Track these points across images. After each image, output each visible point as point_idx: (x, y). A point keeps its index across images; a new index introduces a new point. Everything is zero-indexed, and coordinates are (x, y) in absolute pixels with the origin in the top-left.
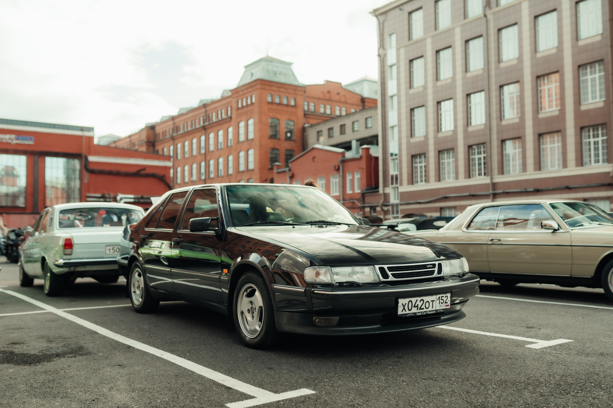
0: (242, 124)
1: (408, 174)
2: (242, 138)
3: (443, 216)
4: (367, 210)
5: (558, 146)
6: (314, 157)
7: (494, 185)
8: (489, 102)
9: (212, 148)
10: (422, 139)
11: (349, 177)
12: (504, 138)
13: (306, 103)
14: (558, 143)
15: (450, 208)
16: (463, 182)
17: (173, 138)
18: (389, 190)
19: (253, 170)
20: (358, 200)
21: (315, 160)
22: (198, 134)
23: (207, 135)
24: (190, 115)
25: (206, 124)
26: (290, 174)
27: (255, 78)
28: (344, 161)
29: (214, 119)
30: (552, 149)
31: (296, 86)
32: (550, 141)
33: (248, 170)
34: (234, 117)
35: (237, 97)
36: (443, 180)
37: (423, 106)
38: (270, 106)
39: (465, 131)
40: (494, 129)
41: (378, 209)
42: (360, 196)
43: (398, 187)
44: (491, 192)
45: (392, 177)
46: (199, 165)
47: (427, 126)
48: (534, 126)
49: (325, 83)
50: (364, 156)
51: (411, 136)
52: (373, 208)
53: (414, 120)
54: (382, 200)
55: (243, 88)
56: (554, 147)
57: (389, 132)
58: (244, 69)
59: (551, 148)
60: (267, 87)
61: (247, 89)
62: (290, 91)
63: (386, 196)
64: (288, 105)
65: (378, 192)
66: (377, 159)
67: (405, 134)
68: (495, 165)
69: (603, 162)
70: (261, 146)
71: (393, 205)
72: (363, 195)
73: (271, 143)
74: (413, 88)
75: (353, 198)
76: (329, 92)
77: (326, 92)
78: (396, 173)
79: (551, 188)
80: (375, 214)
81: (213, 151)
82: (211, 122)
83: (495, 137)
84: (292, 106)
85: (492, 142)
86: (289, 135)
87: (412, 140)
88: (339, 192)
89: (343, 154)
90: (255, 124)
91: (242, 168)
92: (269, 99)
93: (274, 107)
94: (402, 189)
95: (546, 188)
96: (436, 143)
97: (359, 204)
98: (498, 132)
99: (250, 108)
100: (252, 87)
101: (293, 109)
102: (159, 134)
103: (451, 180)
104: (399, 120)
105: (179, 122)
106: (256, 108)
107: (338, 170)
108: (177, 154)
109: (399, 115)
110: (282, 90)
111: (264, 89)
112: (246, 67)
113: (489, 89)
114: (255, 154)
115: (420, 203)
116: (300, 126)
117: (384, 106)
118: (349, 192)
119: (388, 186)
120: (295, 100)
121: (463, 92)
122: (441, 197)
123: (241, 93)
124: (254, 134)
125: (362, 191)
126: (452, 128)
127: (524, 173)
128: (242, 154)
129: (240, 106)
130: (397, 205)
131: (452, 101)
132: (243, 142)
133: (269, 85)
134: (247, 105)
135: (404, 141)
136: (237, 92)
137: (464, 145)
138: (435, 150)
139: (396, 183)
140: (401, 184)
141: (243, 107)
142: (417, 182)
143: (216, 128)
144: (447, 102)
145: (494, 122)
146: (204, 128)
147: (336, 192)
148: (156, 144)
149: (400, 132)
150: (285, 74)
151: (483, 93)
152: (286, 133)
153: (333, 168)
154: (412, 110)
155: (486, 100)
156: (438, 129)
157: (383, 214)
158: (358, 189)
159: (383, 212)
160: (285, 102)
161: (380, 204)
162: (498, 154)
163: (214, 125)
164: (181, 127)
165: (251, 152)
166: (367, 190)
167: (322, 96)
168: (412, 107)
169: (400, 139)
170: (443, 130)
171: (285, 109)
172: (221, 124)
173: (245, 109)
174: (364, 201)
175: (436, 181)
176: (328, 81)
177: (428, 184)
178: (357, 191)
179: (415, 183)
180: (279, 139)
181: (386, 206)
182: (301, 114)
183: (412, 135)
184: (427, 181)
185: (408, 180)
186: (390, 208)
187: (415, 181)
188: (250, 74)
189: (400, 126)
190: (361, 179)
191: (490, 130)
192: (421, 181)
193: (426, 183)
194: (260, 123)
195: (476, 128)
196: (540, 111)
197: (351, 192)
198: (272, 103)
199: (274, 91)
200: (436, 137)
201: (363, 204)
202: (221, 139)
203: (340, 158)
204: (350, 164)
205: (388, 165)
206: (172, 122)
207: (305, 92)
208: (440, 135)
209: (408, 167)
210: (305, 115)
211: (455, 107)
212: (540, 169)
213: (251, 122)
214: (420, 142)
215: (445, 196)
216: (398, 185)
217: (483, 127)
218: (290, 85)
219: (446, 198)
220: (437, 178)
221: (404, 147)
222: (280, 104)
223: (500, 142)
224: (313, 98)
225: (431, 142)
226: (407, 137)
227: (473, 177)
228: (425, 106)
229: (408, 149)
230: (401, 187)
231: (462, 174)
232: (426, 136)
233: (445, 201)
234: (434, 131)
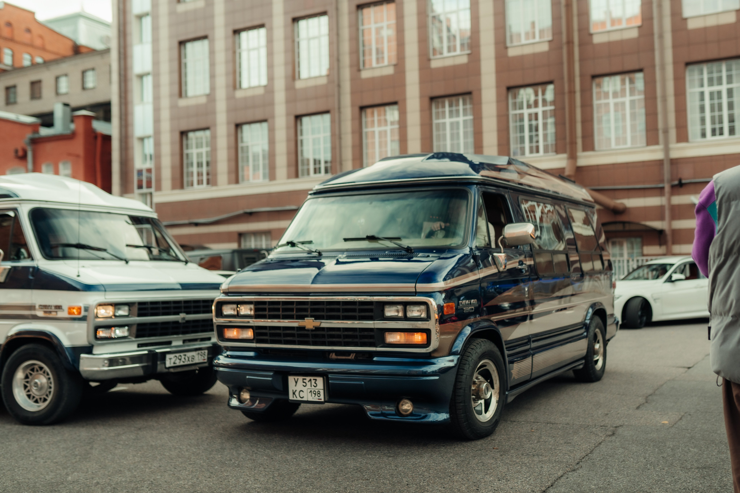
1: (173, 168)
3: (243, 247)
5: (465, 122)
8: (338, 34)
10: (203, 100)
12: (365, 103)
14: (465, 114)
15: (257, 234)
16: (287, 185)
28: (37, 141)
30: (455, 126)
32: (451, 112)
36: (243, 180)
37: (205, 37)
39: (290, 88)
40: (347, 87)
43: (151, 194)
45: (140, 172)
47: (212, 76)
48: (422, 81)
50: (81, 131)
51: (180, 95)
53: (185, 64)
56: (458, 123)
57: (134, 85)
59: (452, 124)
66: (107, 139)
67: (165, 90)
68: (348, 153)
69: (546, 151)
74: (185, 1)
76: (9, 25)
78: (149, 165)
83: (347, 100)
85: (342, 109)
87: (182, 103)
89: (34, 127)
94: (159, 198)
96: (232, 110)
98: (353, 93)
103: (260, 180)
104: (156, 63)
107: (23, 157)
109: (156, 52)
113: (337, 9)
115: (197, 225)
117: (123, 34)
119: (131, 191)
121: (286, 13)
122: (241, 212)
126: (264, 81)
131: (262, 32)
135: (165, 103)
137: (287, 114)
138: (228, 123)
139: (149, 186)
140: (159, 188)
142: (192, 185)
144: (253, 34)
145: (346, 74)
149: (156, 86)
151: (324, 20)
153: (13, 154)
154: (182, 44)
155: (330, 30)
156: (234, 83)
162: (353, 132)
168: (183, 38)
169: (157, 98)
170: (245, 84)
175: (230, 183)
177: (214, 188)
179: (188, 185)
183: (181, 93)
184: (211, 181)
185: (173, 179)
187: (188, 182)
189: (156, 74)
191: (339, 86)
192: (200, 182)
193: (209, 185)
195: (312, 83)
196: (432, 56)
200: (230, 98)
203: (31, 135)
204: (50, 148)
205: (133, 148)
208: (239, 94)
209: (172, 155)
211: (270, 41)
214: (197, 106)
215: (248, 210)
216: (152, 190)
217: (324, 81)
219: (251, 214)
220: (233, 176)
221: (165, 114)
223: (357, 110)
225: (221, 106)
226: (171, 96)
227: (303, 175)
228: (210, 37)
229: (173, 118)
230: (158, 193)
231: (282, 169)
232: (211, 97)
233: (247, 221)
234: (227, 86)
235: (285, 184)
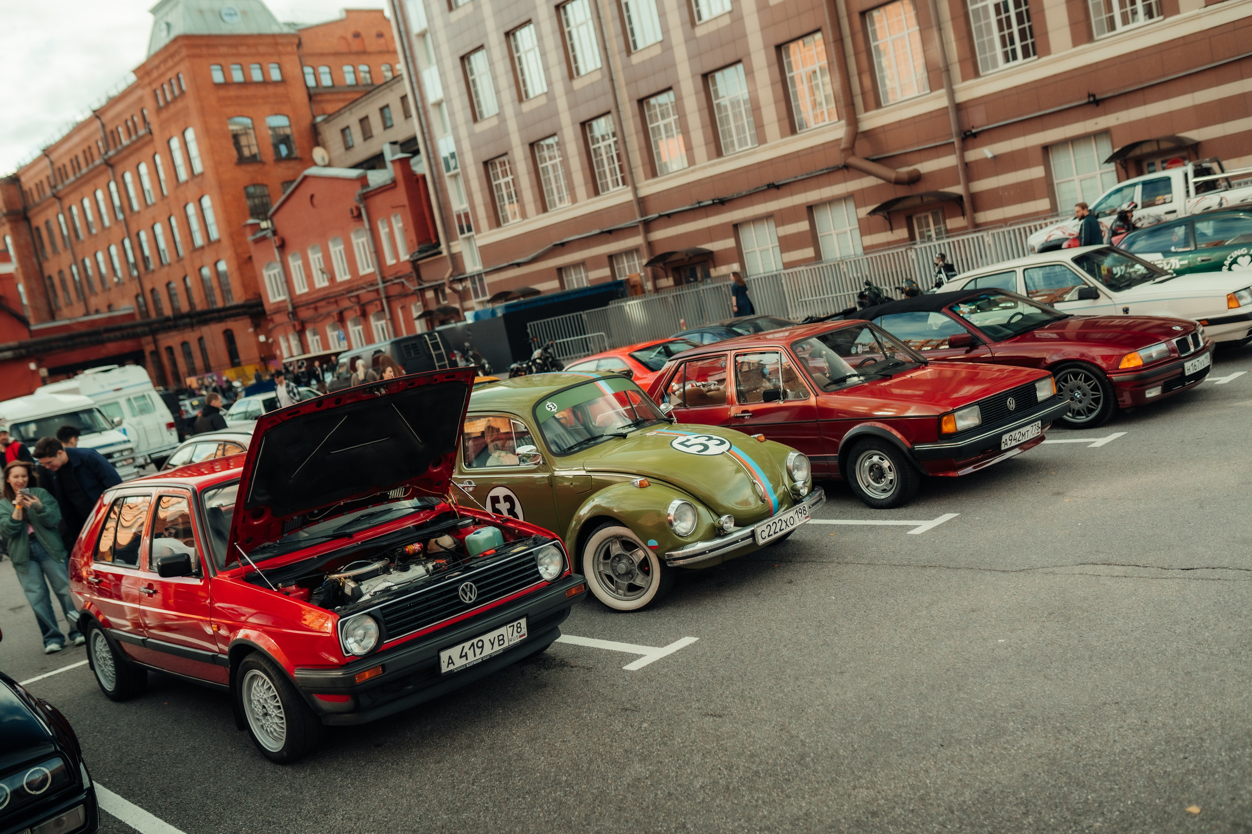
0: (175, 143)
1: (486, 205)
2: (183, 175)
3: (566, 282)
4: (430, 294)
6: (312, 197)
7: (642, 202)
9: (136, 207)
10: (496, 122)
11: (383, 231)
12: (643, 93)
13: (308, 70)
15: (576, 265)
16: (588, 206)
17: (58, 197)
18: (458, 246)
19: (219, 241)
20: (408, 277)
21: (315, 201)
22: (103, 179)
23: (119, 179)
24: (76, 139)
25: (111, 153)
26: (274, 241)
27: (175, 32)
28: (368, 196)
29: (125, 142)
30: (735, 103)
31: (274, 36)
32: (729, 87)
33: (209, 242)
34: (155, 128)
35: (150, 84)
36: (551, 207)
37: (483, 47)
38: (222, 93)
39: (569, 91)
41: (448, 291)
42: (409, 269)
43: (473, 238)
44: (639, 219)
45: (459, 217)
46: (120, 247)
47: (497, 92)
49: (344, 15)
50: (400, 178)
51: (475, 120)
52: (438, 289)
53: (472, 81)
54: (450, 270)
55: (156, 62)
56: (738, 99)
57: (433, 114)
58: (151, 18)
59: (732, 102)
60: (204, 51)
61: (165, 61)
62: (262, 49)
63: (456, 259)
64: (266, 83)
65: (440, 253)
68: (637, 158)
69: (830, 117)
70: (221, 186)
71: (472, 277)
72: (414, 264)
73: (244, 175)
74: (457, 7)
75: (399, 274)
76: (357, 35)
77: (349, 36)
78: (464, 207)
79: (744, 193)
80: (446, 302)
81: (139, 212)
82: (119, 147)
83: (624, 96)
84: (275, 83)
85: (621, 108)
86: (284, 150)
87: (479, 128)
88: (373, 266)
89: (363, 180)
90: (198, 139)
91: (199, 241)
92: (218, 76)
93: (233, 92)
94: (482, 240)
95: (735, 196)
96: (523, 128)
97: (412, 287)
98: (628, 83)
99: (180, 105)
100: (172, 56)
101: (281, 90)
102: (31, 189)
103: (567, 203)
104: (445, 87)
105: (62, 158)
106: (190, 102)
107: (359, 216)
108: (75, 230)
109: (442, 75)
110: (243, 50)
111: (200, 56)
112: (155, 11)
114: (214, 206)
115: (519, 265)
116: (306, 122)
117: (410, 59)
118: (390, 261)
119: (457, 239)
120: (280, 69)
121: (547, 1)
122: (550, 246)
123: (155, 74)
124: (203, 162)
125: (411, 256)
126: (545, 87)
127: (692, 168)
128: (191, 209)
129: (162, 103)
130: (479, 275)
131: (531, 29)
132: (187, 182)
133: (208, 46)
134: (175, 99)
135: (463, 132)
136: (148, 73)
137: (573, 124)
138: (523, 143)
139: (470, 230)
140: (478, 231)
141: (167, 104)
142: (507, 220)
143: (132, 160)
144: (526, 31)
145: (617, 62)
146: (109, 164)
147: (368, 267)
148: (30, 214)
149: (452, 114)
150: (244, 13)
152: (276, 147)
153: (350, 215)
154: (464, 59)
156: (521, 95)
157: (458, 300)
158: (406, 255)
159: (456, 296)
160: (257, 75)
161: (445, 281)
162: (638, 132)
163: (125, 153)
164: (69, 168)
165: (207, 202)
166: (420, 252)
167: (343, 48)
168: (462, 53)
169: (455, 129)
170: (530, 94)
171: (262, 91)
172: (138, 149)
173: (172, 109)
174: (419, 277)
175: (539, 212)
176: (348, 11)
177: (527, 220)
178: (404, 257)
179: (504, 221)
180: (262, 163)
181: (461, 281)
182: (301, 97)
183: (476, 117)
184: (523, 213)
185: (489, 218)
186: (469, 284)
187: (503, 218)
188: (164, 26)
189: (449, 100)
190: (405, 230)
191: (613, 79)
192: (514, 216)
193: (522, 217)
194: (207, 134)
195: (589, 81)
196: (698, 23)
197: (394, 262)
198: (228, 84)
199: (224, 56)
200: (519, 115)
201: (420, 284)
202: (147, 184)
203: (359, 191)
204: (378, 201)
205: (447, 190)
206: (46, 162)
207: (299, 45)
208: (527, 107)
209: (482, 190)
210: (310, 97)
211: (540, 38)
212: (719, 153)
213: (190, 134)
215: (558, 242)
216: (473, 233)
217: (597, 76)
218: (260, 36)
219: (563, 244)
220: (541, 204)
221: (466, 145)
222: (248, 83)
223: (635, 104)
224: (322, 55)
225: (512, 126)
226: (466, 123)
227: (603, 191)
228: (486, 46)
229: (474, 148)
230: (479, 235)
231: (581, 190)
232: (500, 115)
233: (562, 254)
234: (513, 101)
235: (587, 205)
